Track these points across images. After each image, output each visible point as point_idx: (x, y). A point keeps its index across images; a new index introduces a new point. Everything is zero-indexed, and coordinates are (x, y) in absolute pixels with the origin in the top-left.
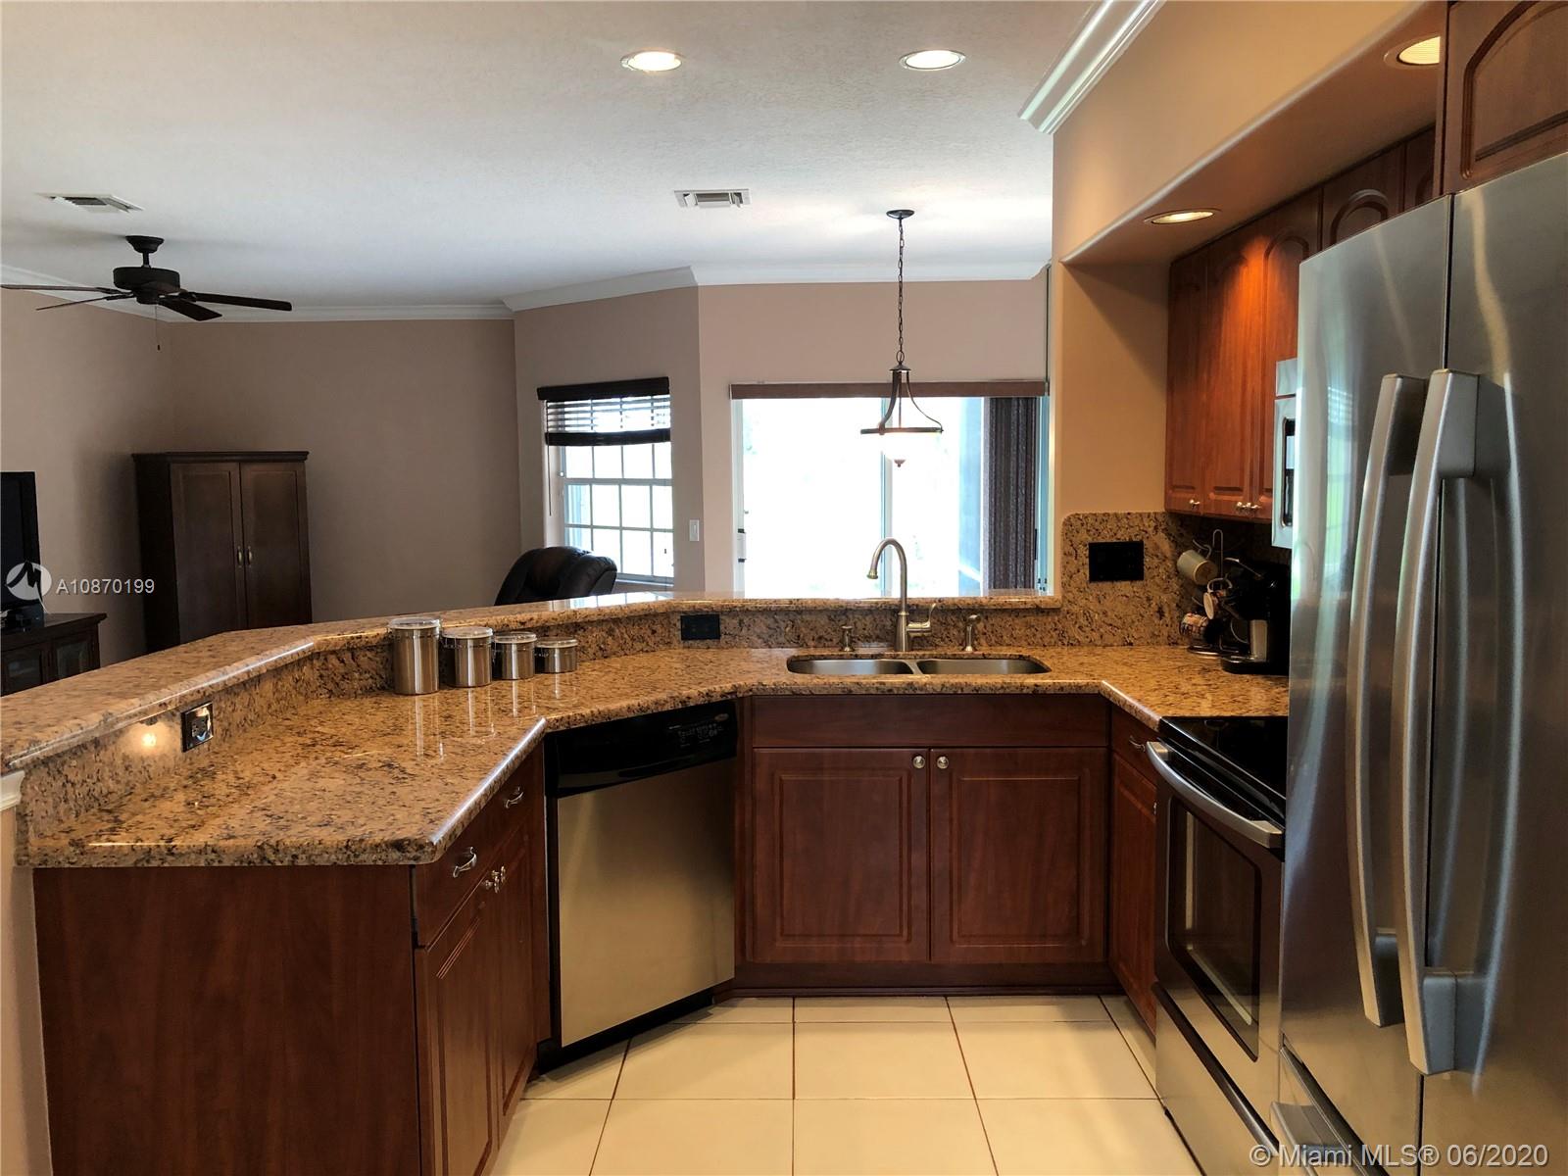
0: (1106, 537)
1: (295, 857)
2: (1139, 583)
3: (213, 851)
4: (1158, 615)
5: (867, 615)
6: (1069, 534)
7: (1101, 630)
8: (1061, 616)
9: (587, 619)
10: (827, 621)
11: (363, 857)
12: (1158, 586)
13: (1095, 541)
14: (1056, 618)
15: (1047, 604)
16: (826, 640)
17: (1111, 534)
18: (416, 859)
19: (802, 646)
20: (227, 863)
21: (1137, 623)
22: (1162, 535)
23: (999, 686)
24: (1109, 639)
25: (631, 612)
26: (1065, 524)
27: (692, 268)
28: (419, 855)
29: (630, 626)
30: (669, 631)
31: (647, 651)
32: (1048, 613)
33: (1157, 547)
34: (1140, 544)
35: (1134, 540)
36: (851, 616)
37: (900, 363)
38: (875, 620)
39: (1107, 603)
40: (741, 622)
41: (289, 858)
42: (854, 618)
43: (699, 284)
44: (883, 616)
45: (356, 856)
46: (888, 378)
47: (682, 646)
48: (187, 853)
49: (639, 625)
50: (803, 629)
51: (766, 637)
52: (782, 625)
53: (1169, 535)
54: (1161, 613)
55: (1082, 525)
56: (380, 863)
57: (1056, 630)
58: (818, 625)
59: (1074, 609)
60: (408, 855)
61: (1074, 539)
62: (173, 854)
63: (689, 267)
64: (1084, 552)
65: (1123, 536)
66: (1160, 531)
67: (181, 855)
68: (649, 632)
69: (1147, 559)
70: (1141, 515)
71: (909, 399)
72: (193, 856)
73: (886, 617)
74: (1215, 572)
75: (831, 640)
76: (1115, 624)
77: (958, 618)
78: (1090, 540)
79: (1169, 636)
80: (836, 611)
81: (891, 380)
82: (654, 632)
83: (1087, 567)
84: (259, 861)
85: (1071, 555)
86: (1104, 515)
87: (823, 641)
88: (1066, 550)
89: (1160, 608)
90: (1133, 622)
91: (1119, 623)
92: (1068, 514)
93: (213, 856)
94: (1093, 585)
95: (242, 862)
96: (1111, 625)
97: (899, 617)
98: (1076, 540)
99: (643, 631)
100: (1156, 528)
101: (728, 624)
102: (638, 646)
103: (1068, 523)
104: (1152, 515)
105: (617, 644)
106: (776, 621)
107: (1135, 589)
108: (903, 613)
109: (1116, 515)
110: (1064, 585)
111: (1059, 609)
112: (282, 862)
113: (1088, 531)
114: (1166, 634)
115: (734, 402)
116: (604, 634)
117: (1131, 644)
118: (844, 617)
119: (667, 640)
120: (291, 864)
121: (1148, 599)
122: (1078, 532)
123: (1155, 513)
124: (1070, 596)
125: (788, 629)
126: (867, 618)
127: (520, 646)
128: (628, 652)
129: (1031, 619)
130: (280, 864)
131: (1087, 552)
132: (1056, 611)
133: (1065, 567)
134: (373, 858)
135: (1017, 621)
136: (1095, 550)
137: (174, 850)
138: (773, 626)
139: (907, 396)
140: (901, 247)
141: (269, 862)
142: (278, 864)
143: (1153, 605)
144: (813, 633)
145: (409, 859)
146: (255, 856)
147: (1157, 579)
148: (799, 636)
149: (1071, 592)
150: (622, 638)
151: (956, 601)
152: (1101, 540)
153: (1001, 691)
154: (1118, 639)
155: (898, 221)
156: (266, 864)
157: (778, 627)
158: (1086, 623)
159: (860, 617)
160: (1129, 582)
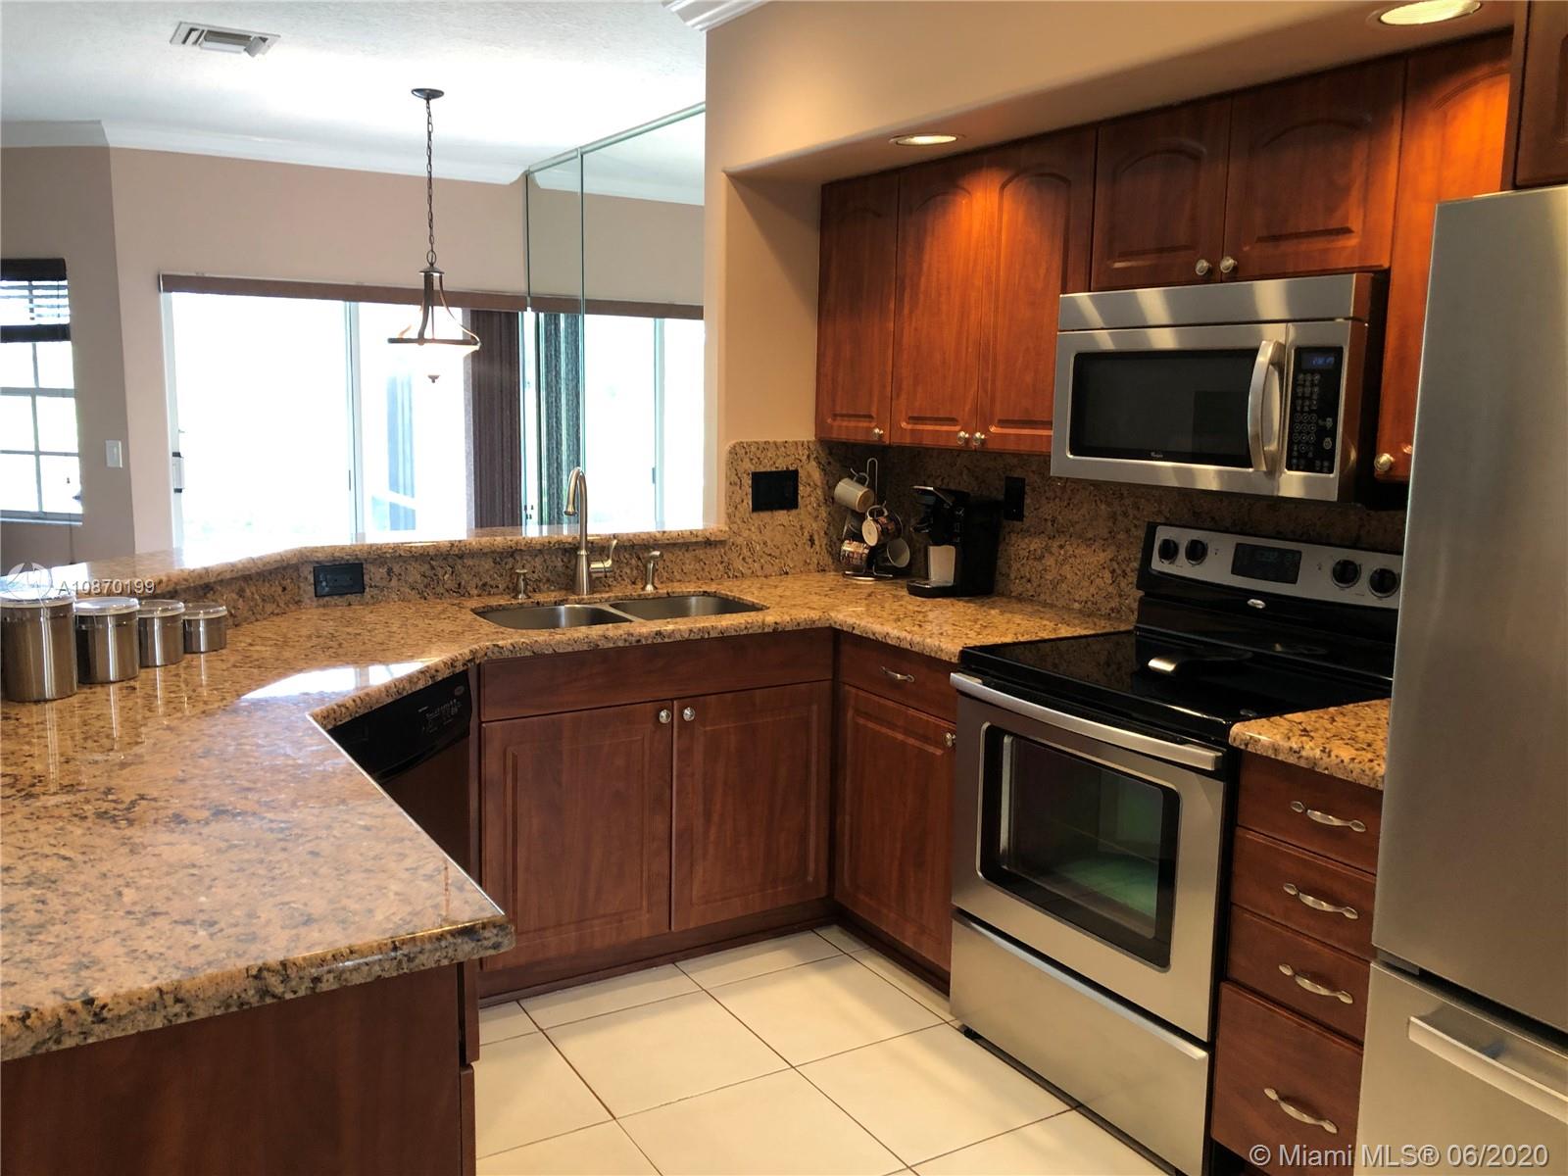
0: (767, 467)
1: (317, 980)
2: (794, 512)
3: (178, 1000)
4: (809, 543)
5: (536, 556)
6: (735, 463)
7: (762, 561)
8: (727, 548)
9: (219, 578)
10: (493, 564)
11: (422, 958)
12: (810, 514)
13: (758, 470)
14: (723, 551)
15: (716, 536)
16: (492, 587)
17: (771, 462)
18: (496, 946)
19: (463, 596)
20: (201, 1013)
21: (792, 552)
22: (814, 463)
23: (743, 626)
24: (768, 569)
25: (264, 566)
26: (730, 453)
27: (103, 123)
28: (500, 940)
29: (261, 582)
30: (299, 588)
31: (278, 614)
32: (716, 546)
33: (809, 475)
34: (796, 472)
35: (791, 469)
36: (518, 558)
37: (432, 264)
38: (545, 561)
39: (767, 532)
40: (390, 571)
41: (308, 983)
42: (522, 559)
43: (111, 145)
44: (554, 557)
45: (410, 960)
46: (421, 285)
47: (315, 604)
48: (131, 1013)
49: (269, 581)
50: (465, 576)
51: (421, 587)
52: (440, 572)
53: (819, 463)
54: (812, 541)
55: (746, 453)
56: (445, 962)
57: (722, 562)
58: (481, 570)
59: (740, 540)
60: (486, 943)
61: (738, 467)
62: (103, 1020)
63: (99, 122)
64: (747, 481)
65: (782, 465)
66: (812, 459)
67: (120, 1018)
68: (280, 590)
69: (801, 488)
70: (796, 443)
71: (444, 308)
72: (141, 1016)
73: (556, 557)
74: (872, 500)
75: (497, 587)
76: (773, 554)
77: (631, 554)
78: (753, 469)
79: (818, 563)
80: (502, 553)
81: (423, 287)
82: (284, 589)
83: (750, 497)
84: (257, 998)
85: (736, 484)
86: (765, 442)
87: (488, 588)
88: (732, 479)
89: (811, 536)
90: (789, 551)
91: (777, 553)
92: (734, 442)
93: (178, 1008)
94: (755, 515)
95: (228, 1006)
96: (770, 555)
97: (577, 557)
98: (741, 470)
99: (273, 589)
100: (808, 457)
101: (374, 574)
102: (270, 607)
103: (733, 451)
104: (806, 443)
105: (247, 608)
106: (433, 568)
107: (791, 518)
108: (583, 552)
109: (775, 443)
110: (729, 516)
111: (725, 541)
112: (295, 992)
113: (751, 460)
114: (816, 562)
115: (163, 296)
116: (235, 596)
117: (787, 573)
118: (511, 560)
119: (297, 599)
120: (309, 992)
121: (802, 528)
122: (742, 461)
123: (808, 442)
124: (735, 527)
125: (447, 576)
126: (537, 559)
127: (164, 620)
128: (258, 617)
129: (700, 553)
130: (292, 996)
131: (750, 482)
132: (722, 543)
133: (730, 497)
134: (436, 958)
135: (687, 555)
136: (758, 478)
137: (105, 1014)
138: (429, 573)
139: (442, 305)
140: (430, 133)
141: (274, 996)
142: (289, 996)
143: (806, 534)
144: (476, 580)
145: (486, 948)
146: (251, 992)
147: (809, 507)
148: (459, 584)
149: (735, 523)
150: (253, 599)
151: (631, 536)
152: (762, 470)
153: (745, 632)
154: (776, 569)
155: (425, 102)
156: (269, 1000)
157: (436, 575)
158: (749, 554)
159: (529, 559)
160: (785, 512)
